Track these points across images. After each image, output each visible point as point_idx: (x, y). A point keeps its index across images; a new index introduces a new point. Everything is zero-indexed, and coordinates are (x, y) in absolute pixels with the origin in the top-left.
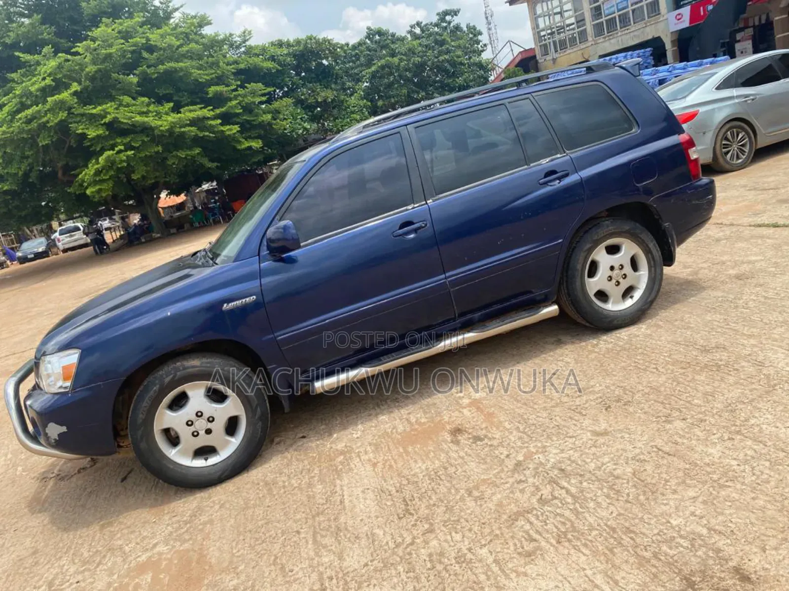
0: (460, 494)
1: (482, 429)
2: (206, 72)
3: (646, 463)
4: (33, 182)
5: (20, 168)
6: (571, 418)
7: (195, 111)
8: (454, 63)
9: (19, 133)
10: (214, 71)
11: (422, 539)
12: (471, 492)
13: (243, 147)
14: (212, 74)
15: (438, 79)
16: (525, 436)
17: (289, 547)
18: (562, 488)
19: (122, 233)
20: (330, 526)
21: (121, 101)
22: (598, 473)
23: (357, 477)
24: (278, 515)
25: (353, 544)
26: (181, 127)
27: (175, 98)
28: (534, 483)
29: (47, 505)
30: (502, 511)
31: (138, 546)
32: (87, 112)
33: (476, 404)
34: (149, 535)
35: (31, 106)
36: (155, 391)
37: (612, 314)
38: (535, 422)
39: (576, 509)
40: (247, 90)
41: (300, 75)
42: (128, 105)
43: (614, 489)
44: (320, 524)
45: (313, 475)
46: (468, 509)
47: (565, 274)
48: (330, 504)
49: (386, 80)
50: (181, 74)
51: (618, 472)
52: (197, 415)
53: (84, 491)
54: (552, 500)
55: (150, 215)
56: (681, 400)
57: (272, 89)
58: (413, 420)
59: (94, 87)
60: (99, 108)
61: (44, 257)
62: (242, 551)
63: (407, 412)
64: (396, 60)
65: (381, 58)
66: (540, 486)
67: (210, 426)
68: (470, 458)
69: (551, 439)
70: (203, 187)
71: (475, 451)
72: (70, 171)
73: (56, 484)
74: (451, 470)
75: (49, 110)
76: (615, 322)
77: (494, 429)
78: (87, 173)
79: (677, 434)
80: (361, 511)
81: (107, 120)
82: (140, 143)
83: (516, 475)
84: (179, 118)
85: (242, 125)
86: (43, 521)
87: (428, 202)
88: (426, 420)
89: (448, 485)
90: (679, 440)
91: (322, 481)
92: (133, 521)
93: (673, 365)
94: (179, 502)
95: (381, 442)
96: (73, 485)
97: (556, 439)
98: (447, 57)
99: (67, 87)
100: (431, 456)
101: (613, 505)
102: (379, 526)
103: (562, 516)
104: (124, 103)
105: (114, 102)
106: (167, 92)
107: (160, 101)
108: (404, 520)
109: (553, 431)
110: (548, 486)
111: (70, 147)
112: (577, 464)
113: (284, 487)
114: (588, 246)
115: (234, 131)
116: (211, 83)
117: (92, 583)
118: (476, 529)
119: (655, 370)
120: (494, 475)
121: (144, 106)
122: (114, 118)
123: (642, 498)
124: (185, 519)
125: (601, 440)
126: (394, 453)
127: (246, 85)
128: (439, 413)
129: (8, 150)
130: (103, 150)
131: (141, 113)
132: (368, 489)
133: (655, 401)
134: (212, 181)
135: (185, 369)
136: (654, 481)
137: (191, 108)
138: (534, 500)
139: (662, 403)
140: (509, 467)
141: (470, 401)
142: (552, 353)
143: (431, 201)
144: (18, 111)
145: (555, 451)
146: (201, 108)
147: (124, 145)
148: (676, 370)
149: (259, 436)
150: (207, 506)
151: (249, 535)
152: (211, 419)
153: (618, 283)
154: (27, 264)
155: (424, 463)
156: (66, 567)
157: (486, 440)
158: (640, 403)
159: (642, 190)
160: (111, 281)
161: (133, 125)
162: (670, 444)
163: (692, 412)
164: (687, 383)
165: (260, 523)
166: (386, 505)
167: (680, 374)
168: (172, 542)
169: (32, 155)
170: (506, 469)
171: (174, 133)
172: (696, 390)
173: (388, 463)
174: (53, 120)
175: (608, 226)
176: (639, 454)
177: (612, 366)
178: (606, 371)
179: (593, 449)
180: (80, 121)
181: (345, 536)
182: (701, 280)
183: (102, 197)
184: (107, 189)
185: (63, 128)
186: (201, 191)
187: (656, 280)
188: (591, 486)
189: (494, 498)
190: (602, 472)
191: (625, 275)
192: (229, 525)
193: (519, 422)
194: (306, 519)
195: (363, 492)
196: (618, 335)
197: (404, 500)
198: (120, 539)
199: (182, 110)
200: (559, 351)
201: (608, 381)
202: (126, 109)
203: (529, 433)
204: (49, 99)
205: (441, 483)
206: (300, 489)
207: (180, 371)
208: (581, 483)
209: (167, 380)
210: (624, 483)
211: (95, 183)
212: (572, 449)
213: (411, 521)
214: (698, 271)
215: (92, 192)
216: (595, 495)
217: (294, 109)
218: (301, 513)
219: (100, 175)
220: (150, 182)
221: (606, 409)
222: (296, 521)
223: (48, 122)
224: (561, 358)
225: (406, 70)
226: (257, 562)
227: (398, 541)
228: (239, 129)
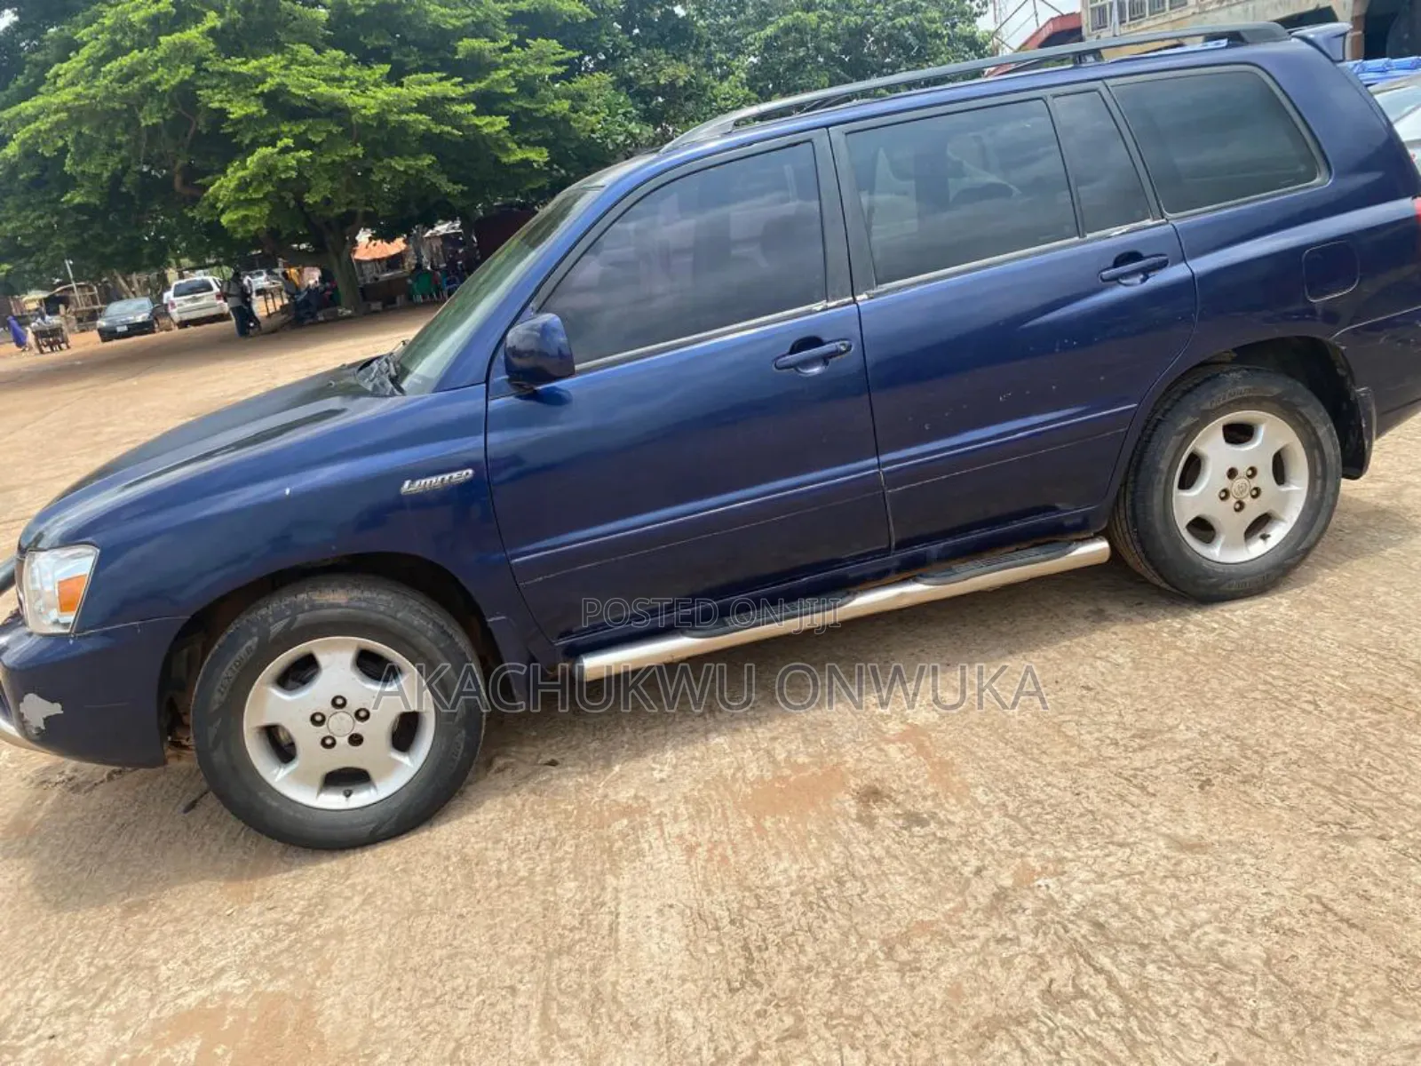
0: (868, 951)
1: (925, 798)
2: (457, 12)
3: (1297, 940)
4: (128, 193)
5: (105, 165)
6: (1121, 797)
7: (428, 83)
8: (923, 34)
9: (106, 98)
10: (469, 12)
11: (775, 1052)
12: (891, 949)
13: (513, 159)
14: (467, 16)
15: (888, 60)
16: (1020, 829)
17: (488, 1024)
18: (1099, 971)
19: (286, 301)
20: (581, 986)
21: (295, 54)
22: (1183, 947)
23: (651, 875)
24: (476, 941)
25: (626, 1040)
26: (401, 112)
27: (394, 57)
28: (1034, 948)
29: (35, 842)
30: (958, 1009)
31: (187, 969)
32: (231, 69)
33: (914, 736)
34: (213, 945)
35: (131, 49)
36: (249, 650)
37: (1220, 569)
38: (1042, 797)
39: (1129, 1031)
40: (529, 52)
41: (630, 32)
42: (306, 63)
43: (1219, 993)
44: (560, 978)
45: (559, 854)
46: (883, 991)
47: (1132, 478)
48: (588, 932)
49: (791, 55)
50: (409, 12)
51: (1229, 952)
52: (334, 702)
53: (111, 822)
54: (1075, 998)
55: (337, 274)
56: (1373, 788)
57: (576, 54)
58: (781, 756)
59: (248, 23)
60: (254, 63)
61: (146, 333)
62: (391, 1017)
63: (769, 735)
64: (812, 18)
65: (785, 12)
66: (1048, 958)
67: (360, 728)
68: (896, 864)
69: (1075, 841)
70: (438, 228)
71: (908, 849)
72: (196, 178)
73: (64, 796)
74: (853, 888)
75: (161, 60)
76: (1225, 588)
77: (953, 801)
78: (225, 185)
79: (1369, 873)
80: (652, 957)
81: (265, 88)
82: (324, 135)
83: (995, 923)
84: (398, 96)
85: (514, 119)
86: (19, 878)
87: (858, 298)
88: (807, 760)
89: (843, 922)
90: (1374, 891)
91: (576, 871)
92: (188, 905)
93: (1352, 699)
94: (286, 876)
95: (709, 796)
96: (92, 804)
97: (1086, 844)
98: (910, 20)
99: (198, 18)
100: (810, 847)
101: (1219, 1035)
102: (684, 1004)
103: (1097, 1044)
104: (300, 58)
105: (283, 54)
106: (382, 43)
107: (366, 58)
108: (741, 995)
109: (1080, 822)
110: (1065, 960)
111: (198, 133)
112: (1135, 917)
113: (499, 873)
114: (1189, 421)
115: (498, 128)
116: (461, 33)
117: (77, 1044)
118: (897, 1045)
119: (1310, 708)
120: (945, 915)
121: (336, 67)
122: (278, 84)
123: (1287, 1028)
124: (289, 919)
125: (1189, 863)
126: (735, 827)
127: (528, 41)
128: (838, 747)
129: (85, 130)
130: (254, 145)
131: (329, 80)
132: (671, 906)
133: (1313, 782)
134: (454, 220)
135: (313, 607)
136: (1315, 989)
137: (423, 77)
138: (1033, 992)
139: (1330, 789)
140: (981, 899)
141: (904, 727)
142: (1083, 640)
143: (864, 296)
144: (107, 58)
145: (1083, 875)
146: (441, 79)
147: (294, 137)
148: (1360, 713)
149: (459, 758)
150: (339, 895)
151: (412, 980)
152: (362, 714)
153: (1240, 506)
154: (115, 343)
155: (796, 861)
156: (38, 994)
157: (933, 825)
158: (1277, 783)
159: (1320, 312)
160: (251, 389)
161: (314, 102)
162: (1351, 896)
163: (1401, 823)
164: (1387, 750)
165: (438, 953)
166: (705, 951)
167: (1371, 724)
168: (253, 972)
169: (128, 142)
170: (973, 905)
171: (387, 122)
172: (1409, 767)
173: (720, 849)
174: (170, 79)
175: (1235, 383)
176: (1278, 914)
177: (1215, 684)
178: (1201, 694)
179: (1171, 882)
180: (216, 86)
181: (610, 1018)
182: (1408, 509)
183: (249, 231)
184: (259, 215)
185: (185, 96)
186: (433, 237)
187: (1321, 506)
188: (1167, 977)
189: (943, 972)
190: (1190, 946)
191: (1257, 489)
192: (376, 945)
193: (1007, 792)
194: (534, 958)
195: (660, 911)
196: (1227, 615)
197: (746, 948)
198: (155, 944)
199: (405, 80)
200: (1099, 637)
201: (1205, 721)
202: (303, 69)
203: (1029, 820)
204: (162, 39)
205: (828, 916)
206: (532, 885)
207: (303, 612)
208: (1142, 964)
209: (277, 628)
210: (1244, 983)
211: (238, 204)
212: (1122, 875)
213: (755, 1002)
214: (1400, 489)
215: (231, 221)
216: (1175, 1003)
217: (613, 95)
218: (524, 944)
219: (247, 191)
220: (337, 211)
221: (1201, 787)
222: (511, 963)
223: (158, 83)
224: (1104, 653)
225: (830, 39)
226: (417, 1049)
227: (722, 1049)
228: (507, 124)
